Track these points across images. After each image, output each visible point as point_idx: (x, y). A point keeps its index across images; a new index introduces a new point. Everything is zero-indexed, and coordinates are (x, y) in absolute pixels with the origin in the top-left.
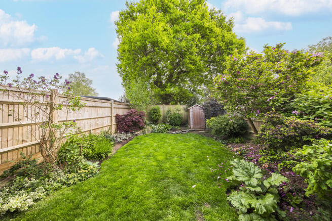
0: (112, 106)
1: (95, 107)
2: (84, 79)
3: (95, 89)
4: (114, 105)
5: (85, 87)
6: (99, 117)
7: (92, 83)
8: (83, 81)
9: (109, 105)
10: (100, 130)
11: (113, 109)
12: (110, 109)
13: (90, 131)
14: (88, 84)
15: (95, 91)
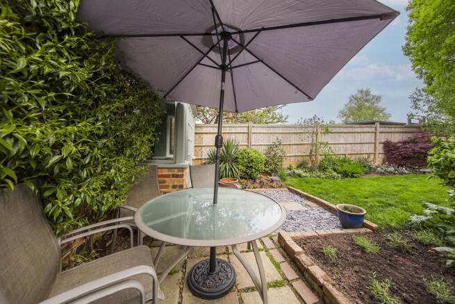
0: (376, 130)
1: (352, 133)
2: (368, 98)
3: (384, 109)
4: (379, 129)
5: (369, 108)
6: (356, 142)
7: (380, 101)
8: (366, 101)
9: (373, 130)
10: (359, 156)
11: (378, 134)
12: (373, 134)
13: (345, 155)
14: (373, 104)
15: (385, 111)
